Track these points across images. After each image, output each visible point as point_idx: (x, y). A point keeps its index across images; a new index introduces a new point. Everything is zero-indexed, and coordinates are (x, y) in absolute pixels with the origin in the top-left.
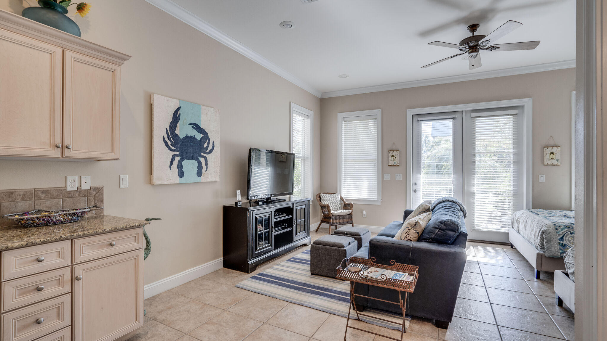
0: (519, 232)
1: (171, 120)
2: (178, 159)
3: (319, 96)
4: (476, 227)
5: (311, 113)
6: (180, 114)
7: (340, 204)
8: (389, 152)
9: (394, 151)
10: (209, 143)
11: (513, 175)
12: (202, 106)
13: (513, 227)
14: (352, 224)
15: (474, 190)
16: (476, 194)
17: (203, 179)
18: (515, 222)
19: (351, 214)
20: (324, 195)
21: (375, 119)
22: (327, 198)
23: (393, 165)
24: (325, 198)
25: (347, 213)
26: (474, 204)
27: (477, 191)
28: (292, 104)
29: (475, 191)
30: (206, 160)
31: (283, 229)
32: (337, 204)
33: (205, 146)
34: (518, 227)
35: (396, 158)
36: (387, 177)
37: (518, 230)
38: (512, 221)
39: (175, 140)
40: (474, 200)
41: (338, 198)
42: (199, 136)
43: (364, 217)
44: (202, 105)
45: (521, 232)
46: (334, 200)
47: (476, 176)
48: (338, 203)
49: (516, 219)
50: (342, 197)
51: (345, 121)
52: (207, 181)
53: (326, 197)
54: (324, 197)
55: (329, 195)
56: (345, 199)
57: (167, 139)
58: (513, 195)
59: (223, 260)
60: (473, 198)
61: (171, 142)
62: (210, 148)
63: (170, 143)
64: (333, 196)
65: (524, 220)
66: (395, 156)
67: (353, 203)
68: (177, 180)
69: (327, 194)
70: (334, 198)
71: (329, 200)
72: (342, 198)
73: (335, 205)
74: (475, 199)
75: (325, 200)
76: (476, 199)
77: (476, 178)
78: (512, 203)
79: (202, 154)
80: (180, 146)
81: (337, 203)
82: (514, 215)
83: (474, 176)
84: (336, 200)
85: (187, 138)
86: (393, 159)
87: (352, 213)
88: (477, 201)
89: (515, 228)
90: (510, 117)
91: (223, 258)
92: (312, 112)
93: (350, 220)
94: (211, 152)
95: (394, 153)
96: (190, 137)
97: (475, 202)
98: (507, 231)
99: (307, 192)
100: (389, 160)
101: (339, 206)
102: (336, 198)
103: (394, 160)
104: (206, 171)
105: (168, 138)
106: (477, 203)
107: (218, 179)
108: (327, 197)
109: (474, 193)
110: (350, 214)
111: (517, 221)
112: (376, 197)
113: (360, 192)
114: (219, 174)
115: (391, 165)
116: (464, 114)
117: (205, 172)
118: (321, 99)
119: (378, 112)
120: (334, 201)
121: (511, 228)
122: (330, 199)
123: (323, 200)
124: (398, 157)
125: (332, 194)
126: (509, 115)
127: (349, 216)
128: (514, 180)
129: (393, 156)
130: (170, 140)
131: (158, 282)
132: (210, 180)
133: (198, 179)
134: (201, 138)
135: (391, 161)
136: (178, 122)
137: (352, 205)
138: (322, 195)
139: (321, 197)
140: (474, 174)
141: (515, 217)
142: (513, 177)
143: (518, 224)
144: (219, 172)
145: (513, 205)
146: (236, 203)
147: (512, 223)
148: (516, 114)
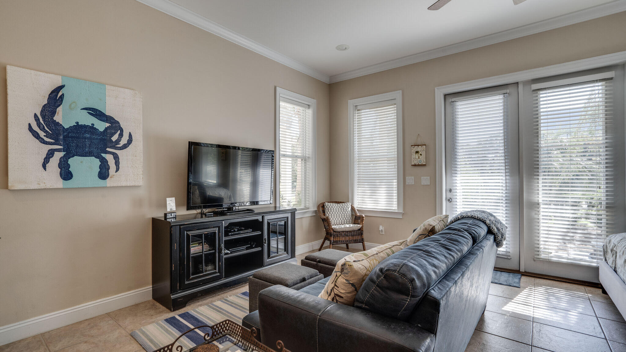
0: (616, 271)
1: (46, 102)
2: (58, 156)
3: (326, 80)
4: (543, 256)
5: (313, 102)
6: (63, 94)
7: (350, 216)
8: (412, 147)
9: (418, 145)
10: (121, 135)
11: (607, 175)
12: (106, 85)
13: (606, 260)
14: (363, 243)
15: (538, 200)
16: (542, 206)
17: (109, 182)
18: (609, 251)
19: (361, 230)
20: (329, 205)
21: (395, 104)
22: (332, 209)
23: (418, 164)
24: (329, 209)
25: (354, 228)
26: (538, 221)
27: (543, 201)
28: (278, 88)
29: (540, 201)
30: (116, 157)
31: (247, 249)
32: (346, 217)
33: (115, 138)
34: (615, 261)
35: (421, 155)
36: (410, 180)
37: (614, 266)
38: (604, 250)
39: (52, 129)
40: (538, 215)
41: (348, 208)
42: (101, 126)
43: (381, 233)
44: (108, 85)
45: (619, 271)
46: (342, 211)
47: (541, 178)
48: (348, 214)
49: (610, 246)
50: (353, 207)
51: (358, 110)
52: (119, 185)
53: (331, 207)
54: (328, 207)
55: (336, 204)
56: (357, 210)
57: (35, 128)
58: (607, 207)
59: (151, 289)
60: (536, 212)
61: (45, 132)
62: (124, 141)
63: (42, 134)
64: (342, 205)
65: (624, 252)
66: (420, 153)
67: (364, 216)
68: (60, 183)
69: (334, 204)
70: (342, 209)
71: (335, 211)
72: (353, 209)
73: (343, 217)
74: (540, 212)
75: (330, 211)
76: (542, 214)
77: (541, 181)
78: (604, 221)
79: (108, 149)
80: (64, 137)
81: (345, 214)
82: (608, 241)
83: (538, 179)
84: (345, 211)
85: (78, 128)
86: (417, 156)
87: (362, 227)
88: (543, 216)
89: (610, 261)
90: (600, 84)
91: (151, 286)
92: (315, 100)
93: (359, 238)
94: (125, 147)
95: (419, 149)
96: (85, 126)
97: (541, 217)
98: (595, 265)
99: (308, 201)
100: (412, 158)
101: (349, 218)
102: (345, 208)
103: (419, 157)
104: (116, 171)
105: (39, 127)
106: (543, 219)
107: (140, 182)
108: (333, 207)
109: (538, 204)
110: (359, 230)
111: (612, 250)
112: (396, 208)
113: (377, 201)
114: (142, 176)
115: (415, 165)
116: (521, 87)
117: (114, 173)
118: (329, 84)
119: (398, 95)
120: (341, 213)
121: (604, 260)
122: (337, 209)
123: (327, 211)
124: (424, 153)
125: (341, 204)
126: (597, 81)
127: (357, 232)
128: (607, 183)
129: (417, 152)
130: (43, 129)
131: (21, 322)
132: (124, 184)
133: (101, 183)
134: (106, 129)
135: (415, 159)
136: (59, 105)
137: (363, 217)
138: (327, 205)
139: (325, 207)
140: (538, 175)
141: (609, 244)
142: (607, 179)
143: (614, 256)
144: (142, 174)
145: (607, 224)
146: (165, 215)
147: (605, 253)
148: (612, 79)
